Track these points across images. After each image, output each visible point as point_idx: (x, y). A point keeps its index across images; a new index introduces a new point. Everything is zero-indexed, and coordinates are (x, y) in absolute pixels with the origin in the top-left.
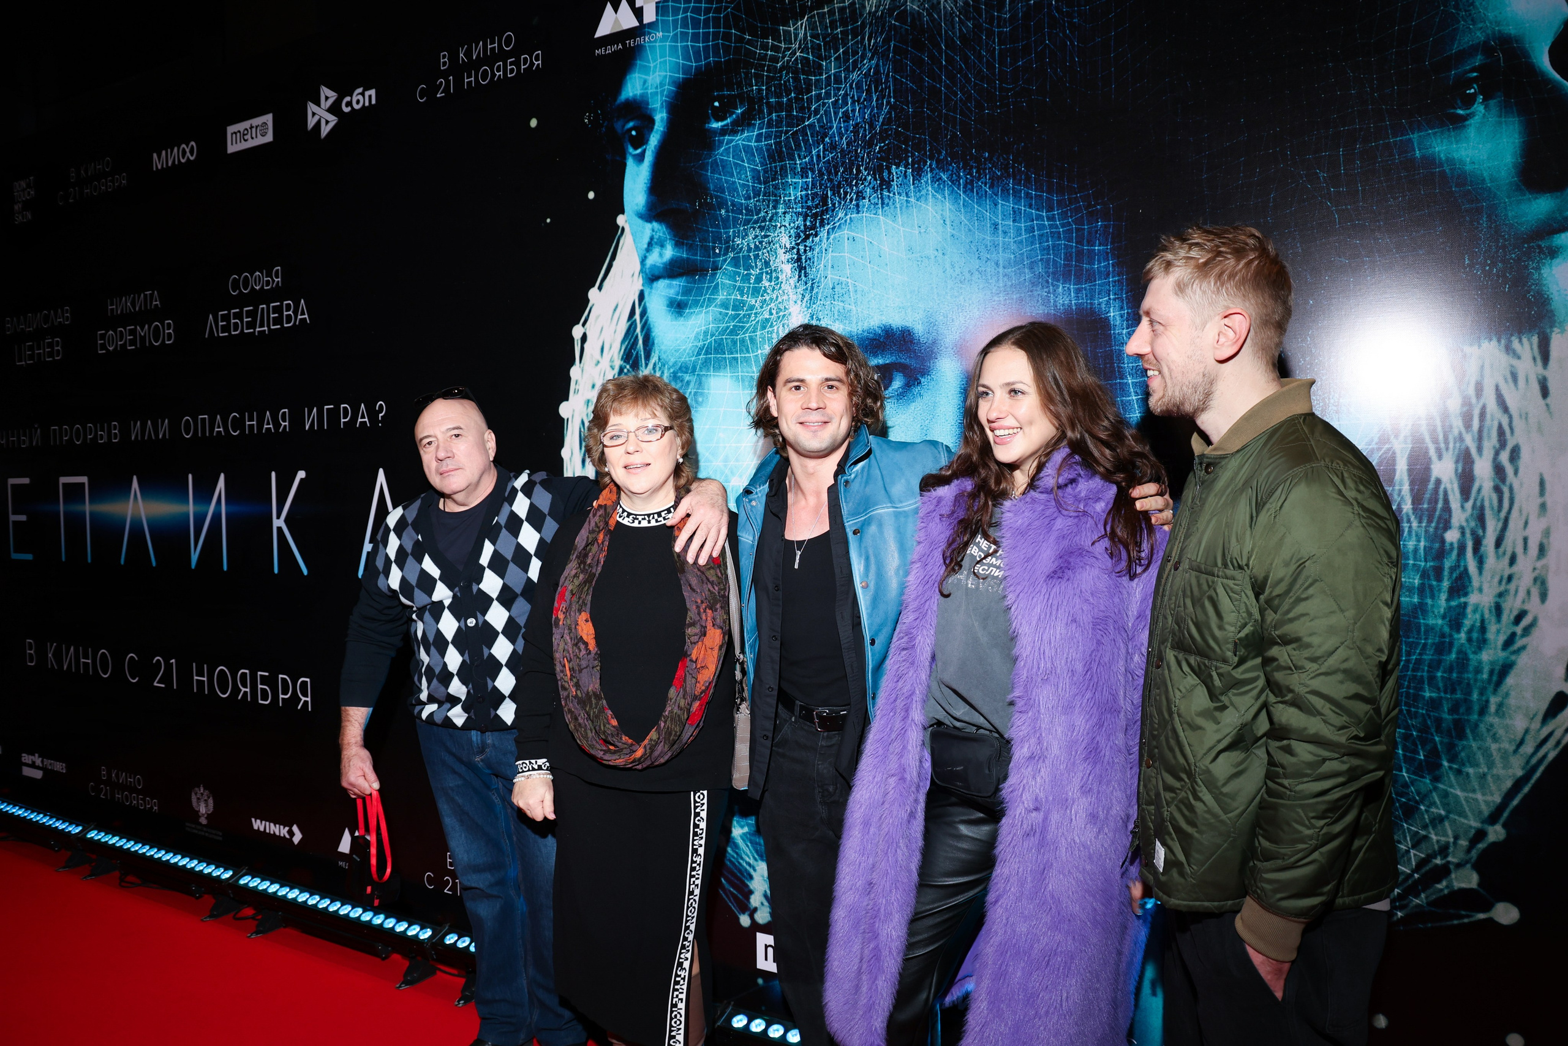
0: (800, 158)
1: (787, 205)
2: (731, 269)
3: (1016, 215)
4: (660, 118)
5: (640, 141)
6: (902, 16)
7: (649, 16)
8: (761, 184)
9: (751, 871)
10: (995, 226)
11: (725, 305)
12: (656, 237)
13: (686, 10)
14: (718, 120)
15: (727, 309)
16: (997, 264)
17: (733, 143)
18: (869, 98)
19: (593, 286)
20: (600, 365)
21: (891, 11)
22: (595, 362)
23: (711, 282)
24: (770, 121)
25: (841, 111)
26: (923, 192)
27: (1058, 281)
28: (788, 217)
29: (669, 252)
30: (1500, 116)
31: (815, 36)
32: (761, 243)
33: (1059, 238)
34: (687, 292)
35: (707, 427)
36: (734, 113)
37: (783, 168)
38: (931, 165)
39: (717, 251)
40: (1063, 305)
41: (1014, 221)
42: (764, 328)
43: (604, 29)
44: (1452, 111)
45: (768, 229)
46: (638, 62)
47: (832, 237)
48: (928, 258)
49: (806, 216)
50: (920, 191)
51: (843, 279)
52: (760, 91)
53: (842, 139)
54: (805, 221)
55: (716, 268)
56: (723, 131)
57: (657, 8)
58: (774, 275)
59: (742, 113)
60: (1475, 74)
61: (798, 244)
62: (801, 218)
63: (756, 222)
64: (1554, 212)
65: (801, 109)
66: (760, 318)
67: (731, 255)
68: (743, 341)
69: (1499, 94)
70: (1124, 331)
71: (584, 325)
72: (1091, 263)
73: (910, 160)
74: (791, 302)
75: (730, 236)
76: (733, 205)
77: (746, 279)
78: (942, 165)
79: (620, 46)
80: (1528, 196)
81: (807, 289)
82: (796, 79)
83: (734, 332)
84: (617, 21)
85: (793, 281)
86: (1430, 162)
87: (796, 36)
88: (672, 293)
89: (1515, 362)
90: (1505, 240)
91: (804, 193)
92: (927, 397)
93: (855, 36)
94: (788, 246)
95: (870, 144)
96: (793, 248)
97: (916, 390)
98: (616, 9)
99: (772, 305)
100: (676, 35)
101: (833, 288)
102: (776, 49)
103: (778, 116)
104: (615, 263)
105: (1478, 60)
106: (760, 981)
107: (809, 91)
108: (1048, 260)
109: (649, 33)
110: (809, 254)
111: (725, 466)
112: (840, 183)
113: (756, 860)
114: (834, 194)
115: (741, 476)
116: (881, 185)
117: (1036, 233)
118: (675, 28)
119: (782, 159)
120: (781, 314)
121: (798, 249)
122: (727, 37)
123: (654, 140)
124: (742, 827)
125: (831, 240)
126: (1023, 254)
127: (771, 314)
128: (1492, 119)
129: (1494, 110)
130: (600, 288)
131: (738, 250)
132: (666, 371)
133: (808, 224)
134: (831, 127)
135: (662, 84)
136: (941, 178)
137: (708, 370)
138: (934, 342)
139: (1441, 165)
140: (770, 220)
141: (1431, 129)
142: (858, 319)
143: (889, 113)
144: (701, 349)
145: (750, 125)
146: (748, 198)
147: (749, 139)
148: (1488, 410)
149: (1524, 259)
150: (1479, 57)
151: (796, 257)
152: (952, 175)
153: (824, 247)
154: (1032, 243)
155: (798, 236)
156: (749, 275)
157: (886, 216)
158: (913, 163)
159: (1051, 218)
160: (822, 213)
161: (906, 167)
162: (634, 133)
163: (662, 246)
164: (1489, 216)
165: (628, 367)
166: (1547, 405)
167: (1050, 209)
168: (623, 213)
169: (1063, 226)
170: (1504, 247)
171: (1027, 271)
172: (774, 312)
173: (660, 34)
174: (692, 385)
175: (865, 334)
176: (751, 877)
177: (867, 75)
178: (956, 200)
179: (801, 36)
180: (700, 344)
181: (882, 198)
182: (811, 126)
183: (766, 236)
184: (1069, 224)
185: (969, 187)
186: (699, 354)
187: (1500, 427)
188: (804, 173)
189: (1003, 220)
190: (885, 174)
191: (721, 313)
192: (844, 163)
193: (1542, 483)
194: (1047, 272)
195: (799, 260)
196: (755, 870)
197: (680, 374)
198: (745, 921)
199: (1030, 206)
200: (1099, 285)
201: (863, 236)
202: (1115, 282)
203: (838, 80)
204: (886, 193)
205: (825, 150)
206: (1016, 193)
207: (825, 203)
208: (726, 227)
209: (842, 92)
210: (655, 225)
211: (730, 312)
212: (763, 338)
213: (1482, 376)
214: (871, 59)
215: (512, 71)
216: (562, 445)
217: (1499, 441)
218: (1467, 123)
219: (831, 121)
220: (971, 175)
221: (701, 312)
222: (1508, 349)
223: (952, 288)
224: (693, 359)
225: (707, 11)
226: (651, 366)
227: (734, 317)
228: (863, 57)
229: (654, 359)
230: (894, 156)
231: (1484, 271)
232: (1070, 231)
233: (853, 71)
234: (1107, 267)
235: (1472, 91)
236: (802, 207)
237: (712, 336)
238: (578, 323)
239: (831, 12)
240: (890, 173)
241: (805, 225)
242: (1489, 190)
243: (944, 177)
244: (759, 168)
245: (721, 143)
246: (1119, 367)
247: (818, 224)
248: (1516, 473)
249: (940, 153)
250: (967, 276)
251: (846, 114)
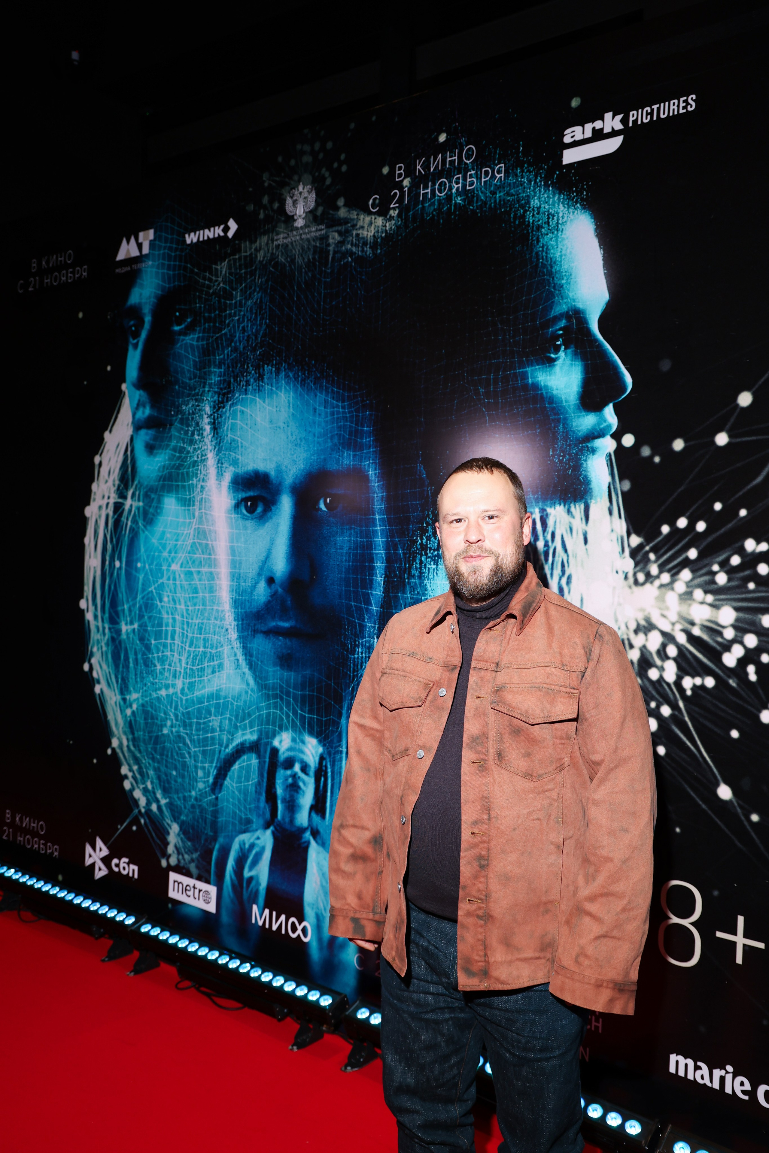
0: (219, 356)
1: (210, 385)
2: (179, 425)
3: (326, 403)
4: (148, 319)
5: (136, 335)
6: (277, 265)
7: (146, 250)
8: (197, 370)
9: (169, 829)
10: (315, 409)
11: (174, 449)
12: (141, 400)
13: (165, 249)
14: (179, 324)
15: (176, 452)
16: (314, 435)
17: (185, 342)
18: (256, 319)
19: (106, 429)
20: (108, 484)
21: (271, 260)
22: (104, 482)
23: (168, 433)
24: (205, 328)
25: (242, 325)
26: (280, 384)
27: (344, 448)
28: (210, 394)
29: (148, 411)
30: (572, 360)
31: (230, 274)
32: (195, 409)
33: (347, 421)
34: (155, 438)
35: (161, 529)
36: (185, 321)
37: (209, 360)
38: (284, 367)
39: (173, 413)
40: (346, 465)
41: (325, 407)
42: (194, 466)
43: (121, 256)
44: (548, 355)
45: (199, 402)
46: (138, 281)
47: (232, 409)
48: (280, 428)
49: (219, 394)
50: (278, 383)
51: (236, 438)
52: (200, 307)
53: (240, 344)
54: (219, 397)
55: (171, 425)
56: (181, 333)
57: (150, 245)
58: (201, 432)
59: (191, 322)
60: (561, 332)
61: (214, 413)
62: (216, 396)
63: (194, 396)
64: (595, 425)
65: (221, 322)
66: (192, 459)
67: (180, 416)
68: (183, 474)
69: (572, 346)
70: (376, 484)
71: (101, 455)
72: (362, 438)
73: (274, 362)
74: (209, 451)
75: (179, 404)
76: (183, 382)
77: (186, 432)
78: (290, 368)
79: (129, 269)
80: (584, 413)
81: (216, 443)
82: (219, 302)
83: (178, 468)
84: (128, 251)
85: (210, 437)
86: (536, 387)
87: (221, 272)
88: (147, 438)
89: (572, 520)
90: (571, 441)
91: (219, 379)
92: (274, 519)
93: (251, 277)
94: (209, 413)
95: (254, 350)
96: (211, 415)
97: (269, 514)
98: (128, 242)
99: (199, 452)
100: (159, 264)
101: (231, 443)
102: (210, 280)
103: (209, 326)
104: (120, 416)
105: (563, 323)
106: (170, 906)
107: (226, 311)
108: (340, 434)
109: (145, 262)
110: (220, 419)
111: (169, 556)
112: (238, 374)
113: (172, 821)
114: (234, 381)
115: (177, 564)
116: (259, 377)
117: (335, 416)
118: (159, 260)
119: (209, 356)
120: (203, 458)
121: (214, 416)
122: (185, 269)
123: (144, 335)
124: (166, 798)
125: (231, 412)
126: (327, 430)
127: (198, 458)
128: (568, 362)
129: (570, 356)
130: (110, 432)
131: (182, 413)
132: (142, 490)
133: (220, 399)
134: (235, 336)
135: (150, 297)
136: (289, 376)
137: (164, 492)
138: (280, 484)
139: (541, 390)
140: (201, 395)
141: (538, 365)
142: (242, 465)
143: (265, 330)
144: (161, 477)
145: (194, 330)
146: (190, 379)
147: (193, 339)
148: (557, 550)
149: (580, 454)
150: (564, 321)
151: (212, 421)
152: (295, 374)
153: (228, 415)
154: (333, 423)
155: (214, 407)
156: (188, 430)
157: (259, 398)
158: (276, 364)
159: (343, 407)
160: (228, 393)
161: (272, 367)
162: (133, 328)
163: (144, 407)
164: (564, 424)
165: (122, 486)
166: (587, 549)
167: (343, 401)
168: (124, 381)
169: (349, 413)
170: (570, 445)
171: (329, 441)
172: (200, 456)
173: (150, 263)
174: (155, 501)
175: (245, 475)
176: (168, 833)
177: (256, 303)
178: (296, 391)
179: (224, 272)
180: (160, 474)
181: (259, 386)
182: (225, 334)
183: (198, 406)
184: (352, 412)
185: (303, 383)
186: (159, 481)
187: (563, 562)
188: (220, 367)
189: (319, 406)
190: (261, 370)
191: (172, 454)
192: (241, 360)
193: (582, 600)
194: (339, 443)
195: (214, 423)
196: (171, 828)
197: (149, 493)
198: (164, 863)
199: (333, 398)
200: (366, 453)
201: (248, 410)
202: (373, 451)
203: (241, 306)
204: (261, 383)
205: (231, 351)
206: (327, 389)
207: (230, 387)
208: (178, 398)
209: (242, 313)
210: (141, 392)
211: (177, 455)
212: (193, 473)
213: (555, 528)
214: (258, 293)
215: (71, 277)
216: (84, 535)
217: (562, 571)
218: (556, 363)
219: (235, 332)
220: (304, 374)
221: (162, 453)
222: (569, 511)
223: (291, 449)
224: (156, 483)
225: (176, 250)
226: (134, 486)
227: (179, 458)
228: (255, 290)
229: (136, 482)
230: (265, 359)
231: (559, 459)
232: (352, 417)
233: (249, 300)
234: (369, 441)
235: (559, 343)
236: (218, 388)
237: (167, 469)
238: (97, 454)
239: (240, 258)
240: (264, 370)
241: (219, 400)
242: (564, 407)
243: (291, 375)
244: (197, 360)
245: (178, 340)
246: (373, 508)
247: (225, 400)
248: (569, 592)
249: (290, 359)
250: (299, 441)
251: (243, 328)
